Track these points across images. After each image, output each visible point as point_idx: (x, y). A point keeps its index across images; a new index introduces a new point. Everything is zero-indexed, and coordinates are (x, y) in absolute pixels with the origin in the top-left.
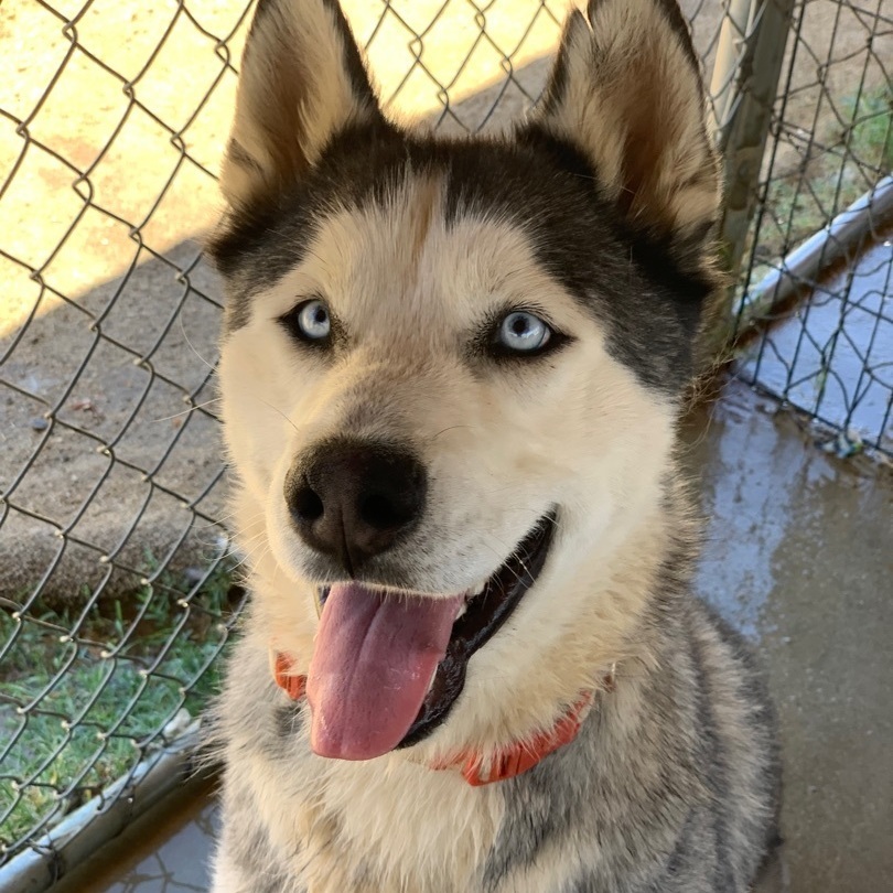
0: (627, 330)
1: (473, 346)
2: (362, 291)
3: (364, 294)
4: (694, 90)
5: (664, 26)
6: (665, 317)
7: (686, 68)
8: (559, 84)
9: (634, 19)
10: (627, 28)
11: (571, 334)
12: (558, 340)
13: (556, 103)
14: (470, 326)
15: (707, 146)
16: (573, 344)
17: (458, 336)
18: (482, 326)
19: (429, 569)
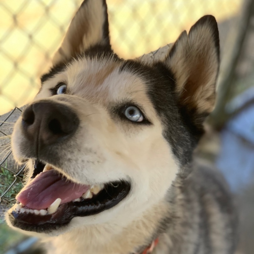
0: (172, 133)
1: (114, 109)
2: (81, 81)
3: (82, 82)
4: (216, 69)
5: (213, 44)
6: (186, 136)
7: (216, 61)
8: (172, 52)
9: (204, 39)
10: (200, 41)
11: (151, 122)
12: (146, 122)
13: (169, 58)
14: (115, 101)
15: (215, 90)
16: (151, 126)
17: (110, 103)
18: (120, 103)
19: (69, 160)
